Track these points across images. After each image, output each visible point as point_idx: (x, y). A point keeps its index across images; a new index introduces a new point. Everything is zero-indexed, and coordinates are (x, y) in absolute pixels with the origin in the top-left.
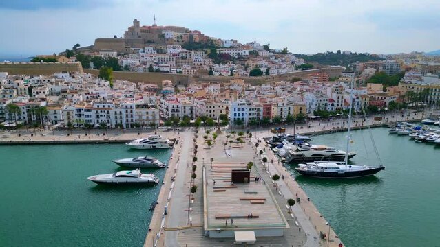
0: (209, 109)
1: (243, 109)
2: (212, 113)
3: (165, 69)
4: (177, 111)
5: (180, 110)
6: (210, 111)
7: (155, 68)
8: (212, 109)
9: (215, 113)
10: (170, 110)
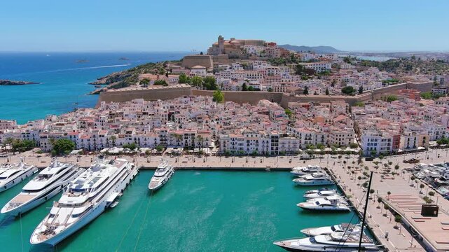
0: (338, 137)
1: (376, 140)
2: (342, 141)
3: (257, 87)
4: (310, 139)
5: (312, 138)
6: (340, 140)
7: (248, 86)
8: (342, 138)
9: (344, 141)
10: (303, 137)
